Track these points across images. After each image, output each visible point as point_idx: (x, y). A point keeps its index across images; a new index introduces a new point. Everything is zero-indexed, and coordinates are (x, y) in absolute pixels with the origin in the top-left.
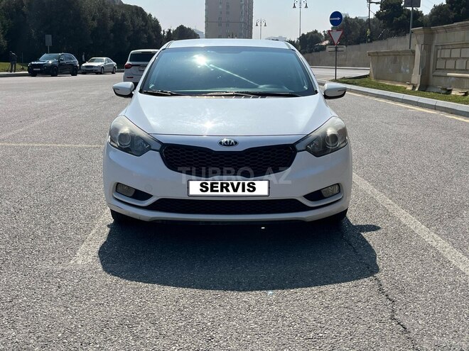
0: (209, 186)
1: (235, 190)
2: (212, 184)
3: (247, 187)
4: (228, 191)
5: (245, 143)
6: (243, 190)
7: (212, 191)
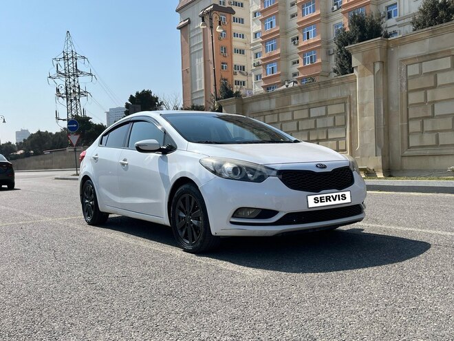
0: (319, 199)
1: (335, 200)
2: (321, 198)
3: (341, 197)
4: (330, 201)
5: (332, 165)
6: (339, 199)
7: (321, 202)
